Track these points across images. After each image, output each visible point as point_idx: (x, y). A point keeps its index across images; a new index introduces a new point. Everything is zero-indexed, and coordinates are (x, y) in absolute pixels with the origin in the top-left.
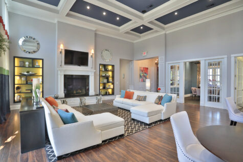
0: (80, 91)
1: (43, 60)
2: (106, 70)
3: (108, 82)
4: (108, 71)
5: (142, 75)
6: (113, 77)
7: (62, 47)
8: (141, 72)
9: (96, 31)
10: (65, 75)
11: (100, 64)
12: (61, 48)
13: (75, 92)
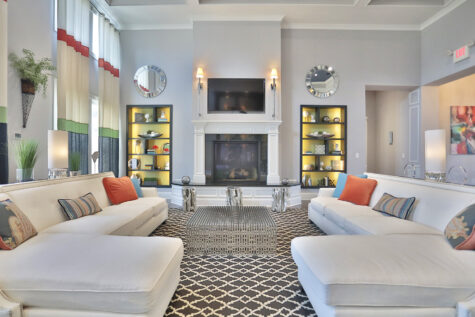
0: (246, 174)
1: (171, 107)
2: (322, 121)
3: (329, 152)
4: (329, 123)
5: (460, 131)
6: (344, 139)
7: (200, 73)
8: (456, 122)
9: (284, 21)
10: (207, 136)
11: (302, 106)
12: (198, 76)
13: (232, 175)
